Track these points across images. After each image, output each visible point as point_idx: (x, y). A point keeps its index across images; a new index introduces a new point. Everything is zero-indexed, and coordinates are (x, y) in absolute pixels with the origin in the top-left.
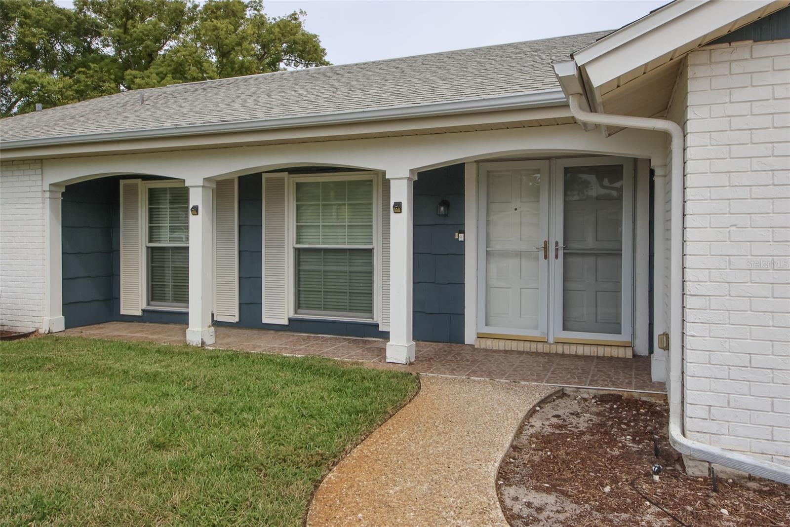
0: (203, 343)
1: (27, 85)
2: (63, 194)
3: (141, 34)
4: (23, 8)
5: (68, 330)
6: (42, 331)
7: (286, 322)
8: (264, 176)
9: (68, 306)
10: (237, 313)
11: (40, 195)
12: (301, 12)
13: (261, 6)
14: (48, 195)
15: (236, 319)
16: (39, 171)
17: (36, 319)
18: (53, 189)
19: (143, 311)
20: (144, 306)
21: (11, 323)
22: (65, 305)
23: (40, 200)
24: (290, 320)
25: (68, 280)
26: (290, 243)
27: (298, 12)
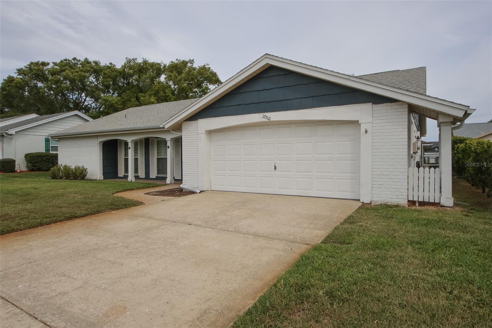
0: (131, 181)
1: (105, 101)
2: (103, 144)
3: (144, 79)
4: (104, 71)
5: (104, 180)
6: (98, 179)
7: (155, 177)
8: (150, 139)
9: (104, 174)
10: (144, 176)
11: (97, 144)
12: (207, 65)
13: (193, 62)
14: (99, 144)
15: (144, 177)
16: (97, 138)
17: (97, 176)
18: (100, 143)
19: (124, 175)
20: (124, 174)
21: (91, 178)
22: (103, 173)
23: (97, 146)
24: (156, 177)
25: (104, 167)
26: (156, 156)
27: (206, 64)
